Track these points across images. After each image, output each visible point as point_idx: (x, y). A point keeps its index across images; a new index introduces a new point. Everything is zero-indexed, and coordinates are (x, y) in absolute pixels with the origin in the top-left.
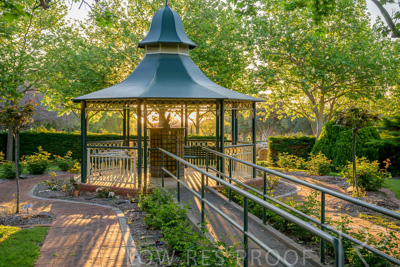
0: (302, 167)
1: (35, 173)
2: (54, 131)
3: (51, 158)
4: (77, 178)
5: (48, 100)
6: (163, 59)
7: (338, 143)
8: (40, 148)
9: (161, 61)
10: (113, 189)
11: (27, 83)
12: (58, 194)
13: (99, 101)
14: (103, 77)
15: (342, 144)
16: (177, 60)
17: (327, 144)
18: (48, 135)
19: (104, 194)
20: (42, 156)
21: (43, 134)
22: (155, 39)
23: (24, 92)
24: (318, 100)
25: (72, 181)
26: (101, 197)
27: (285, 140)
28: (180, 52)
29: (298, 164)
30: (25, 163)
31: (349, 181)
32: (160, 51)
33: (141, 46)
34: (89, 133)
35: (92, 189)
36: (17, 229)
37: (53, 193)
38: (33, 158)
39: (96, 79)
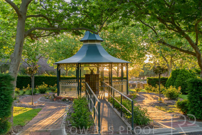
1: (41, 93)
2: (51, 76)
3: (48, 87)
4: (56, 95)
5: (50, 61)
6: (90, 46)
7: (176, 80)
8: (44, 83)
9: (89, 47)
10: (68, 98)
12: (48, 100)
13: (67, 64)
14: (71, 52)
15: (178, 80)
16: (95, 47)
17: (172, 80)
18: (49, 77)
19: (64, 100)
20: (44, 86)
21: (46, 77)
22: (86, 39)
23: (39, 59)
25: (54, 95)
26: (63, 101)
27: (154, 79)
28: (96, 43)
30: (37, 88)
32: (89, 43)
33: (81, 41)
35: (61, 98)
37: (46, 100)
38: (41, 87)
39: (68, 52)
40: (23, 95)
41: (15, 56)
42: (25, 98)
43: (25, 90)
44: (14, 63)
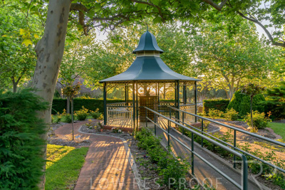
0: (222, 116)
1: (81, 120)
2: (90, 98)
3: (89, 112)
4: (102, 122)
5: (87, 82)
6: (146, 59)
7: (242, 103)
8: (83, 107)
9: (144, 60)
10: (120, 128)
11: (76, 74)
12: (92, 131)
13: (113, 82)
14: (114, 70)
15: (244, 103)
16: (153, 60)
17: (236, 103)
19: (116, 131)
20: (84, 111)
22: (142, 49)
23: (75, 78)
24: (230, 80)
26: (114, 132)
27: (212, 102)
28: (155, 55)
29: (220, 115)
30: (76, 114)
31: (248, 124)
32: (144, 55)
33: (134, 53)
34: (108, 99)
35: (110, 128)
36: (74, 148)
37: (90, 130)
38: (79, 112)
39: (111, 70)
40: (57, 123)
41: (47, 45)
42: (61, 127)
43: (60, 117)
44: (44, 63)
